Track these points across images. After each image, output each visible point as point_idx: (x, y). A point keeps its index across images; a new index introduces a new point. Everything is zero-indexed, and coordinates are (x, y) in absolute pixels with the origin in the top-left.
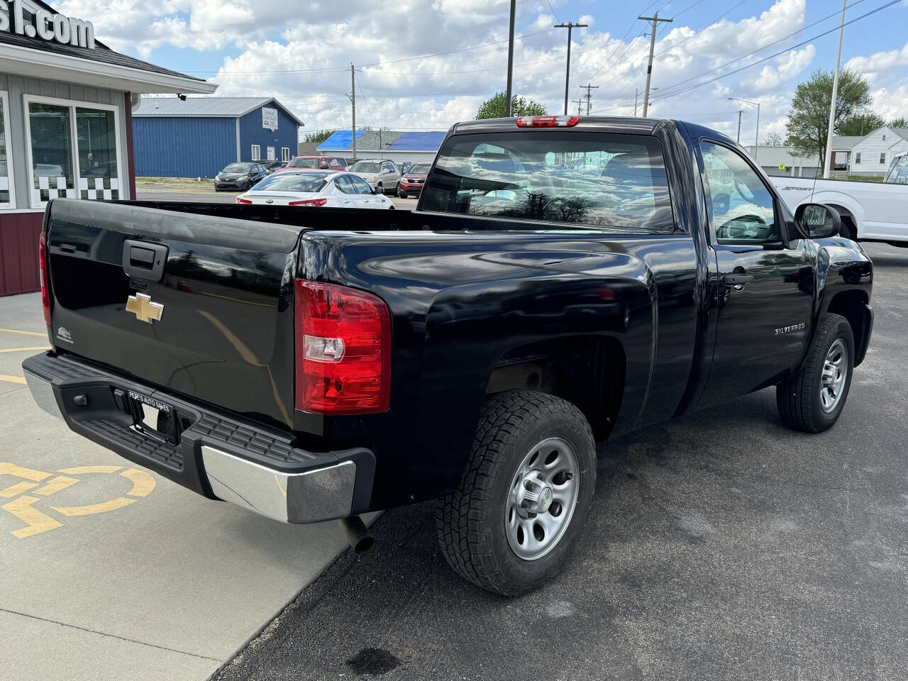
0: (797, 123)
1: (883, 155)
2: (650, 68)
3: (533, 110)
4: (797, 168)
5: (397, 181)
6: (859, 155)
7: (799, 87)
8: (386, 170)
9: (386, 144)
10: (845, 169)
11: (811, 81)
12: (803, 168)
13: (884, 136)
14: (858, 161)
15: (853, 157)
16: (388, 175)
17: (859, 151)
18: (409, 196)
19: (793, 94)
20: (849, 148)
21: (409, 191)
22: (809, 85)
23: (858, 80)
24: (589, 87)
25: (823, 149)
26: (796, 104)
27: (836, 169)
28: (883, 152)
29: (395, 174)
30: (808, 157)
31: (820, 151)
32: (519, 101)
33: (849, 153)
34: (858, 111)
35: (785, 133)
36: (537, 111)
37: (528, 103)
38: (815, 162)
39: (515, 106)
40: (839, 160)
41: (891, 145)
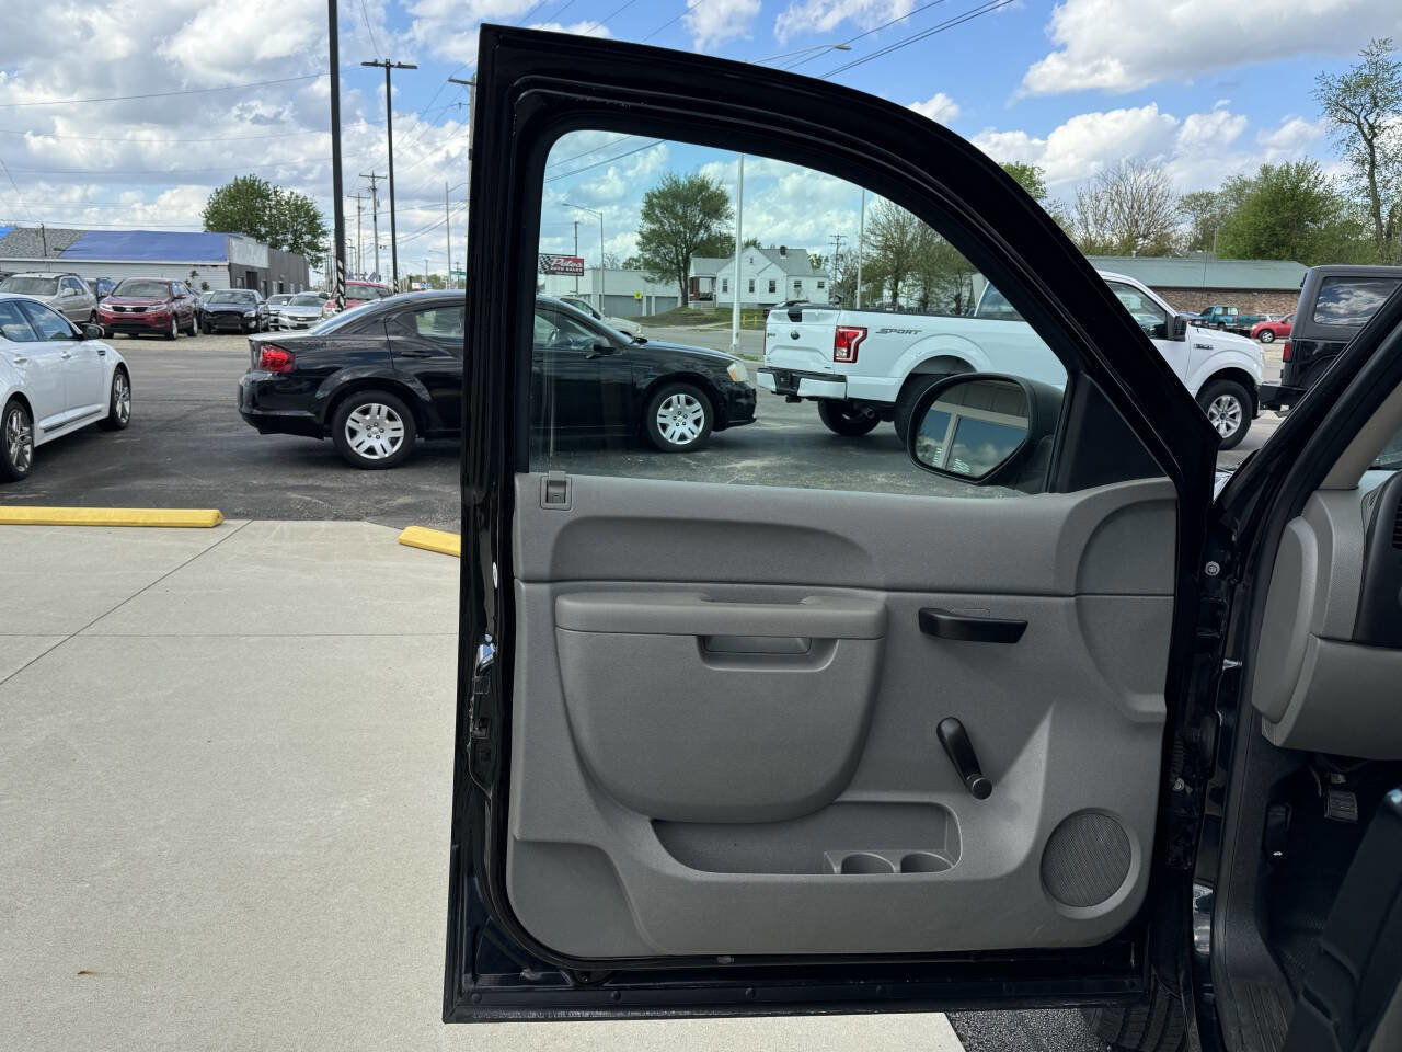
1: (752, 282)
3: (295, 204)
4: (649, 298)
5: (90, 309)
6: (725, 282)
7: (647, 195)
8: (69, 291)
9: (55, 249)
10: (710, 299)
11: (661, 187)
12: (656, 297)
13: (752, 259)
14: (725, 289)
15: (719, 284)
16: (72, 299)
17: (725, 277)
18: (116, 335)
19: (641, 205)
20: (713, 273)
21: (116, 325)
22: (660, 192)
23: (717, 189)
24: (373, 177)
25: (683, 275)
26: (647, 216)
27: (701, 299)
28: (752, 278)
29: (85, 298)
30: (666, 284)
31: (680, 277)
32: (272, 190)
33: (714, 279)
34: (717, 227)
35: (635, 252)
36: (302, 206)
37: (286, 194)
38: (674, 289)
39: (267, 197)
40: (704, 287)
41: (760, 268)
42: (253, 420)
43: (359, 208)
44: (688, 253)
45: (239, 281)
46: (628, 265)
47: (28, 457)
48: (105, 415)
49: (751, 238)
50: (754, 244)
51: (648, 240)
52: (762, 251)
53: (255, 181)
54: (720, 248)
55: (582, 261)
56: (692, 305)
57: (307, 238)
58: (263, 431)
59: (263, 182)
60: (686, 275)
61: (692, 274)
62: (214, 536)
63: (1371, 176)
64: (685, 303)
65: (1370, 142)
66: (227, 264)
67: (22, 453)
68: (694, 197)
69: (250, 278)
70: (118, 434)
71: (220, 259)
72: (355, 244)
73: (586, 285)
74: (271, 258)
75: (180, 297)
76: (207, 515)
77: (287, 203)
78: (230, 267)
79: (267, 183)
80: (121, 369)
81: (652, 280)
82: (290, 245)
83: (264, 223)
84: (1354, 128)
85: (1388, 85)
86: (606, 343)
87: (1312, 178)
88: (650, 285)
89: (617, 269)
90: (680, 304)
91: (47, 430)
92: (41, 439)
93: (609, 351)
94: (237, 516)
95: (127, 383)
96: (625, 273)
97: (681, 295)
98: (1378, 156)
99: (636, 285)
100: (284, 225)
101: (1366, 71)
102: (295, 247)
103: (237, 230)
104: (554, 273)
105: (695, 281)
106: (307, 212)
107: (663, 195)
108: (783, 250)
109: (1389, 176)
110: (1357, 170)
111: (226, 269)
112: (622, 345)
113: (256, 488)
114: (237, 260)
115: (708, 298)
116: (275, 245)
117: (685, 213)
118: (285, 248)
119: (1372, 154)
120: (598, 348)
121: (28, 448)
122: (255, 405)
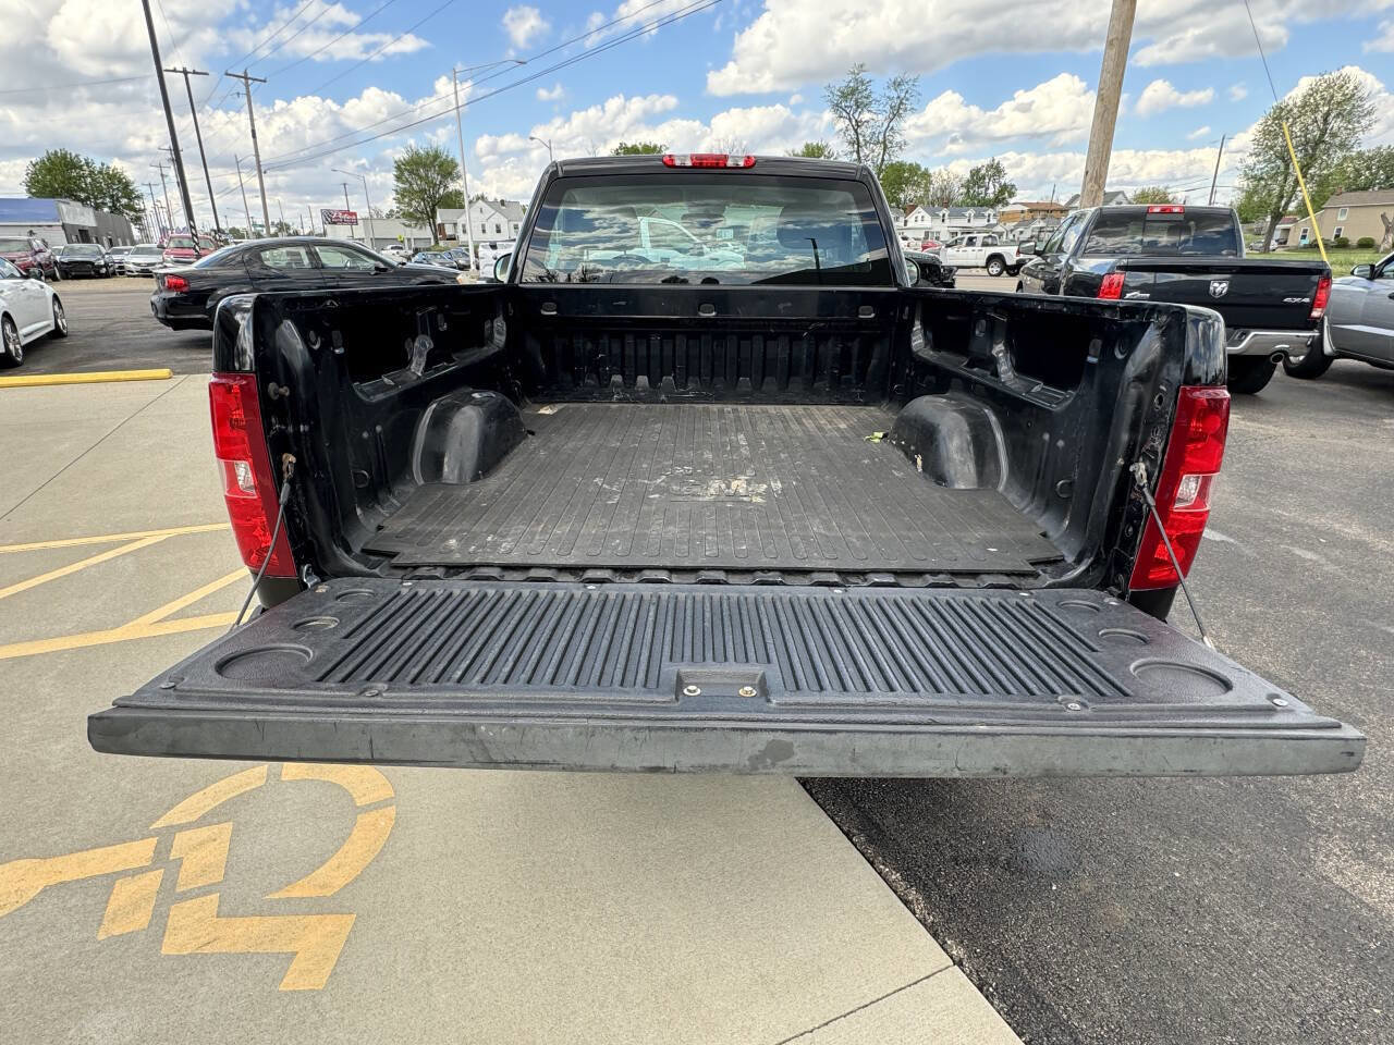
0: (403, 196)
1: (483, 226)
2: (253, 132)
3: (107, 174)
4: (409, 240)
6: (464, 226)
7: (396, 163)
10: (454, 239)
11: (406, 157)
12: (414, 239)
13: (482, 209)
14: (464, 232)
15: (460, 228)
17: (464, 223)
19: (392, 171)
20: (454, 220)
22: (405, 160)
23: (447, 156)
25: (432, 222)
26: (399, 178)
27: (448, 239)
28: (483, 223)
30: (421, 228)
31: (430, 223)
32: (83, 161)
33: (455, 224)
34: (453, 186)
35: (394, 206)
36: (115, 175)
37: (97, 166)
38: (427, 233)
39: (81, 168)
40: (449, 231)
41: (487, 216)
42: (166, 322)
43: (162, 175)
44: (434, 206)
45: (74, 237)
46: (390, 215)
47: (20, 351)
48: (52, 328)
49: (480, 193)
50: (482, 198)
51: (402, 195)
52: (489, 204)
53: (66, 154)
54: (454, 201)
55: (355, 214)
56: (441, 243)
57: (124, 201)
58: (176, 328)
59: (73, 155)
60: (434, 223)
61: (439, 221)
62: (171, 383)
63: (858, 152)
64: (437, 243)
65: (856, 131)
66: (60, 223)
67: (16, 349)
68: (432, 163)
69: (84, 235)
70: (65, 340)
71: (54, 220)
72: (164, 205)
73: (359, 231)
74: (97, 218)
75: (41, 251)
76: (165, 372)
77: (100, 172)
78: (63, 226)
79: (77, 156)
80: (55, 297)
81: (409, 226)
82: (110, 207)
83: (83, 190)
84: (847, 122)
85: (865, 94)
86: (382, 266)
87: (826, 153)
88: (408, 229)
89: (382, 219)
90: (433, 244)
91: (25, 336)
92: (25, 342)
93: (384, 270)
94: (179, 373)
95: (60, 307)
96: (389, 221)
97: (432, 237)
98: (861, 139)
99: (398, 230)
100: (101, 191)
101: (852, 85)
102: (114, 209)
103: (60, 196)
104: (335, 223)
105: (441, 226)
106: (120, 182)
107: (407, 163)
108: (503, 202)
109: (868, 153)
110: (850, 148)
111: (61, 228)
112: (392, 267)
113: (182, 360)
114: (68, 221)
115: (452, 238)
116: (97, 207)
117: (427, 176)
118: (106, 210)
119: (858, 139)
120: (377, 268)
121: (18, 346)
122: (167, 312)
